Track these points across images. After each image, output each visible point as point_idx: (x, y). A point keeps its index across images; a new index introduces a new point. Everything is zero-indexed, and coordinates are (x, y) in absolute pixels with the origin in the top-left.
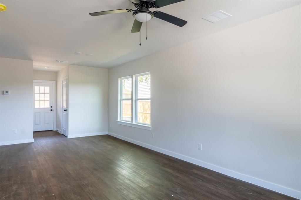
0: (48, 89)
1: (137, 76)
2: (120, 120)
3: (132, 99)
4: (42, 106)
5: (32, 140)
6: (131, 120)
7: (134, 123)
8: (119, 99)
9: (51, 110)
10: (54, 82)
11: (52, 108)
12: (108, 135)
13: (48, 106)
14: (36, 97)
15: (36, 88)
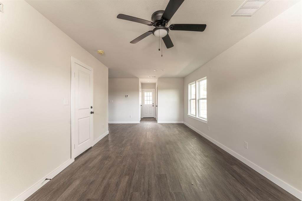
0: (151, 93)
1: (199, 81)
2: (190, 114)
3: (196, 99)
4: (148, 104)
5: (139, 122)
6: (195, 114)
7: (197, 117)
8: (189, 99)
9: (153, 106)
10: (154, 89)
11: (153, 105)
12: (183, 124)
13: (151, 103)
14: (146, 98)
15: (145, 94)
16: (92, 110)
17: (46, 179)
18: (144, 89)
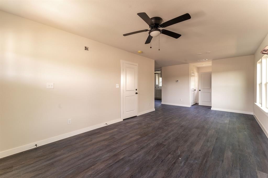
16: (137, 92)
17: (106, 124)
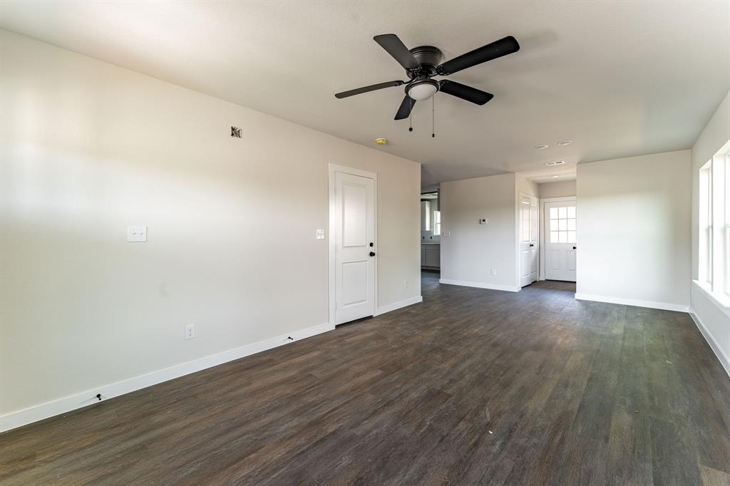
5: (514, 289)
8: (702, 224)
13: (572, 238)
14: (553, 225)
15: (553, 212)
16: (372, 250)
17: (290, 338)
18: (546, 200)
